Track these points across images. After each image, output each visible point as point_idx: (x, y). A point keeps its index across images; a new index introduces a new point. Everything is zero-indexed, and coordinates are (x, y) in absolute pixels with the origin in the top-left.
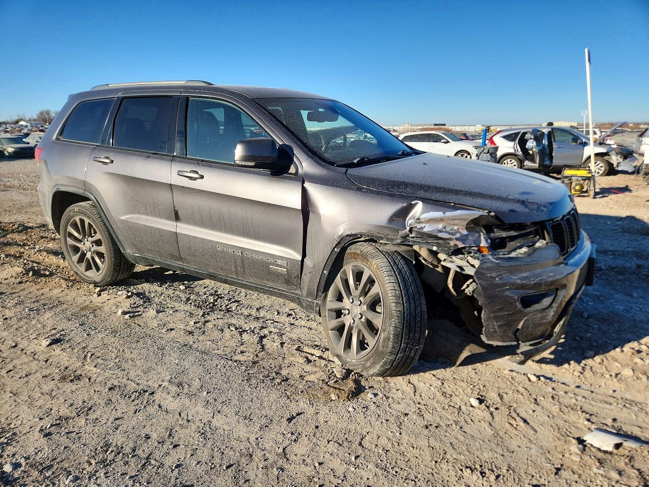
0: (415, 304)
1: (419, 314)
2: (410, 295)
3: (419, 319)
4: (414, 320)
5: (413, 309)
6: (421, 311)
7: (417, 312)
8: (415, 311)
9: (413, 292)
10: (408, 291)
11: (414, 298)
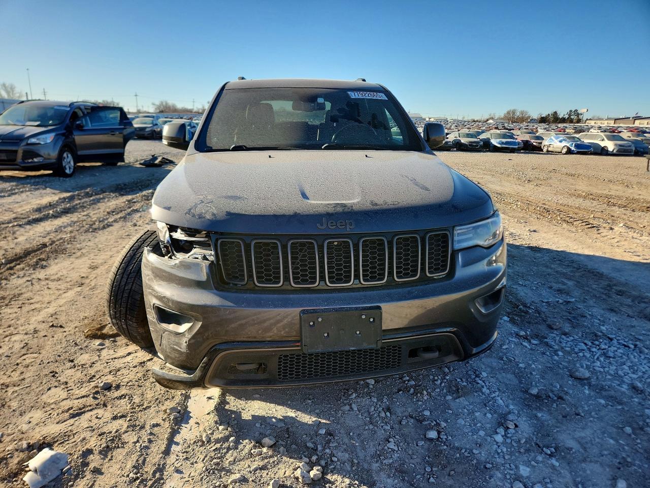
0: (127, 280)
1: (127, 291)
2: (127, 270)
3: (127, 295)
4: (121, 294)
5: (123, 283)
6: (131, 289)
7: (126, 288)
8: (125, 287)
9: (131, 270)
10: (127, 267)
11: (129, 275)
